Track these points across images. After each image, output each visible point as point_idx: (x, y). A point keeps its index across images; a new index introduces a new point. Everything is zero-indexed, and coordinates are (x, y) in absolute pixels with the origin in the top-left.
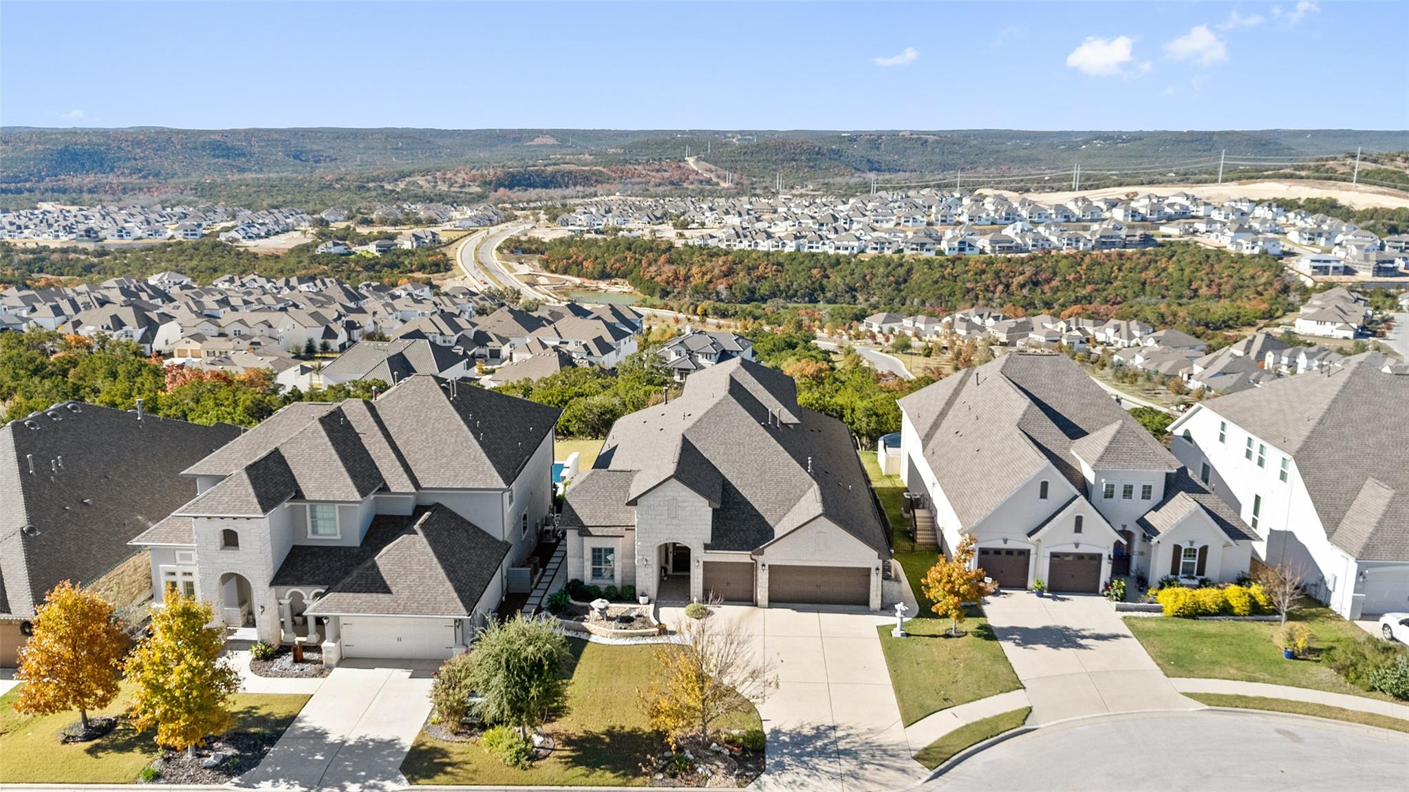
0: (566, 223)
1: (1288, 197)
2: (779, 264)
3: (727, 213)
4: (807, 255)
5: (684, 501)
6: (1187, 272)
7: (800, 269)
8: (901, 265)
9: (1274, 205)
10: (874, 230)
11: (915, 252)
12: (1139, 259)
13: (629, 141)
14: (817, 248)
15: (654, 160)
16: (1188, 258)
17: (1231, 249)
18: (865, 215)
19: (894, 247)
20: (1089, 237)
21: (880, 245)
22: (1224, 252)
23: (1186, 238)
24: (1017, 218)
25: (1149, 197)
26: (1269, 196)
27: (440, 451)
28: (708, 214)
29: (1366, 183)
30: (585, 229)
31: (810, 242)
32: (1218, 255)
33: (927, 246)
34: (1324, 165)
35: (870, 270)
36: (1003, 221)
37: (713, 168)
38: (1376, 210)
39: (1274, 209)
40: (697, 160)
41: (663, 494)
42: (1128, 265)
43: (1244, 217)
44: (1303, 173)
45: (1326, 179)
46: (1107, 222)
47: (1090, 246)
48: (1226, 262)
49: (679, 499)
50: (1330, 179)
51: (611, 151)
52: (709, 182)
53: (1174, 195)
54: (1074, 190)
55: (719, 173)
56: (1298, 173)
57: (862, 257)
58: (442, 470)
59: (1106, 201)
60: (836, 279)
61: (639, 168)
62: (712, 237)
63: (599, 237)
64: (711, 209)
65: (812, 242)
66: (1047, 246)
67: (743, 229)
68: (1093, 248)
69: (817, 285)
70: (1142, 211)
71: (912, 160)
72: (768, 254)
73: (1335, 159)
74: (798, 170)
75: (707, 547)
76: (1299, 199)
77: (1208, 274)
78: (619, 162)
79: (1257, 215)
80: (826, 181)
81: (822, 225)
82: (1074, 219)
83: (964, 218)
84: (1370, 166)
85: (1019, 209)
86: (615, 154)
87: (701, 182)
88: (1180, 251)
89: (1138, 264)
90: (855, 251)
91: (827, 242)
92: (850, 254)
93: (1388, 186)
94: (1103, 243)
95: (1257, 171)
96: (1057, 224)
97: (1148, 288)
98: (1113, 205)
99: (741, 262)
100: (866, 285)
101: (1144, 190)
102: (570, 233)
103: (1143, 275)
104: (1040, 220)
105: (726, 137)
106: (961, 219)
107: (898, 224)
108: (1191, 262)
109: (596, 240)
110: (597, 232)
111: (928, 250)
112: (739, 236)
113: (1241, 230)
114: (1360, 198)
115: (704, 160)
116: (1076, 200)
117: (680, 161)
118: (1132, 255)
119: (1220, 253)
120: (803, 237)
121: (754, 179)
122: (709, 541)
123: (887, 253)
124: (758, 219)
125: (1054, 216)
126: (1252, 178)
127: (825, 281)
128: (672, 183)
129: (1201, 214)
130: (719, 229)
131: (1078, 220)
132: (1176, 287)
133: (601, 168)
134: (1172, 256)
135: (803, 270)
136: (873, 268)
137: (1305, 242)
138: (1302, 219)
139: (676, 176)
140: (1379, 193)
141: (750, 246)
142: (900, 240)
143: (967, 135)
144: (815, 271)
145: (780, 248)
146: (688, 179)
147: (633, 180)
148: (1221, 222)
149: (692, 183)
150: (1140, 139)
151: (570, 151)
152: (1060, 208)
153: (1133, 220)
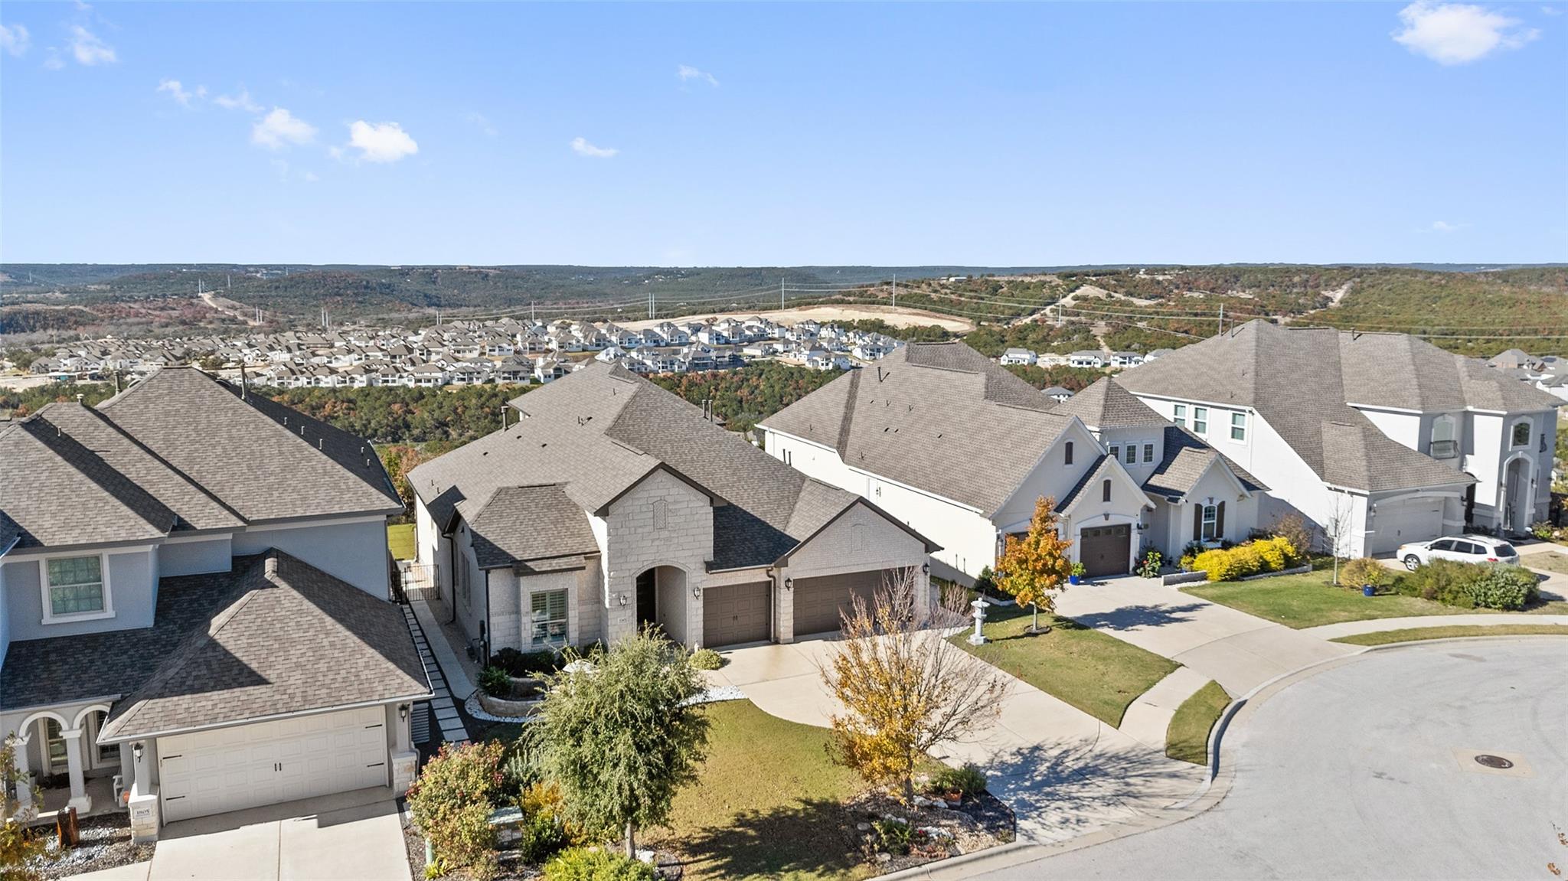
0: (44, 369)
1: (845, 319)
2: (350, 401)
3: (271, 348)
4: (383, 390)
5: (676, 502)
6: (777, 388)
7: (377, 405)
8: (495, 395)
9: (836, 326)
10: (457, 360)
11: (508, 381)
12: (732, 378)
13: (116, 276)
14: (394, 381)
15: (156, 296)
16: (776, 377)
17: (809, 366)
18: (444, 346)
19: (484, 377)
20: (682, 360)
21: (468, 375)
22: (805, 369)
23: (769, 358)
24: (607, 344)
25: (728, 321)
26: (828, 319)
27: (260, 467)
28: (247, 351)
29: (902, 306)
30: (76, 374)
31: (384, 376)
32: (800, 372)
33: (521, 375)
34: (866, 291)
35: (461, 402)
36: (594, 348)
37: (237, 304)
38: (915, 328)
39: (836, 330)
40: (215, 296)
41: (646, 494)
42: (723, 385)
43: (813, 337)
44: (851, 299)
45: (870, 303)
46: (695, 345)
47: (684, 368)
48: (807, 378)
49: (670, 499)
50: (873, 303)
51: (93, 288)
52: (233, 320)
53: (748, 320)
54: (652, 319)
55: (245, 310)
56: (846, 299)
57: (447, 388)
58: (276, 494)
59: (690, 326)
60: (421, 415)
61: (136, 306)
62: (258, 375)
63: (99, 382)
64: (250, 346)
65: (387, 376)
66: (644, 370)
67: (297, 365)
68: (688, 370)
69: (400, 421)
70: (725, 334)
71: (474, 295)
72: (334, 390)
73: (873, 286)
74: (344, 305)
75: (710, 567)
76: (853, 320)
77: (795, 389)
78: (106, 299)
79: (823, 336)
80: (380, 316)
81: (394, 357)
82: (663, 344)
83: (554, 345)
84: (903, 291)
85: (608, 335)
86: (99, 291)
87: (223, 320)
88: (766, 369)
89: (732, 383)
90: (440, 383)
91: (405, 374)
92: (435, 386)
93: (920, 308)
94: (697, 364)
95: (812, 297)
96: (649, 349)
97: (745, 406)
98: (696, 329)
99: (301, 401)
100: (458, 419)
101: (721, 317)
102: (53, 381)
103: (739, 393)
104: (631, 346)
105: (247, 272)
106: (550, 346)
107: (482, 354)
108: (779, 379)
109: (95, 387)
110: (92, 377)
111: (522, 378)
112: (293, 373)
113: (813, 349)
114: (900, 318)
115: (224, 296)
116: (662, 325)
117: (192, 297)
118: (726, 374)
119: (800, 368)
120: (373, 371)
121: (292, 317)
122: (710, 558)
123: (477, 383)
124: (314, 354)
125: (643, 341)
126: (809, 304)
127: (409, 417)
128: (184, 323)
129: (776, 336)
130: (263, 367)
131: (667, 345)
132: (770, 402)
133: (81, 307)
134: (760, 375)
135: (381, 406)
136: (463, 399)
137: (867, 358)
138: (860, 338)
139: (189, 314)
140: (914, 314)
141: (309, 383)
142: (488, 370)
143: (529, 270)
144: (396, 407)
145: (348, 384)
146: (205, 317)
147: (128, 320)
148: (796, 342)
149: (211, 322)
150: (698, 274)
151: (31, 289)
152: (647, 333)
153: (718, 343)
